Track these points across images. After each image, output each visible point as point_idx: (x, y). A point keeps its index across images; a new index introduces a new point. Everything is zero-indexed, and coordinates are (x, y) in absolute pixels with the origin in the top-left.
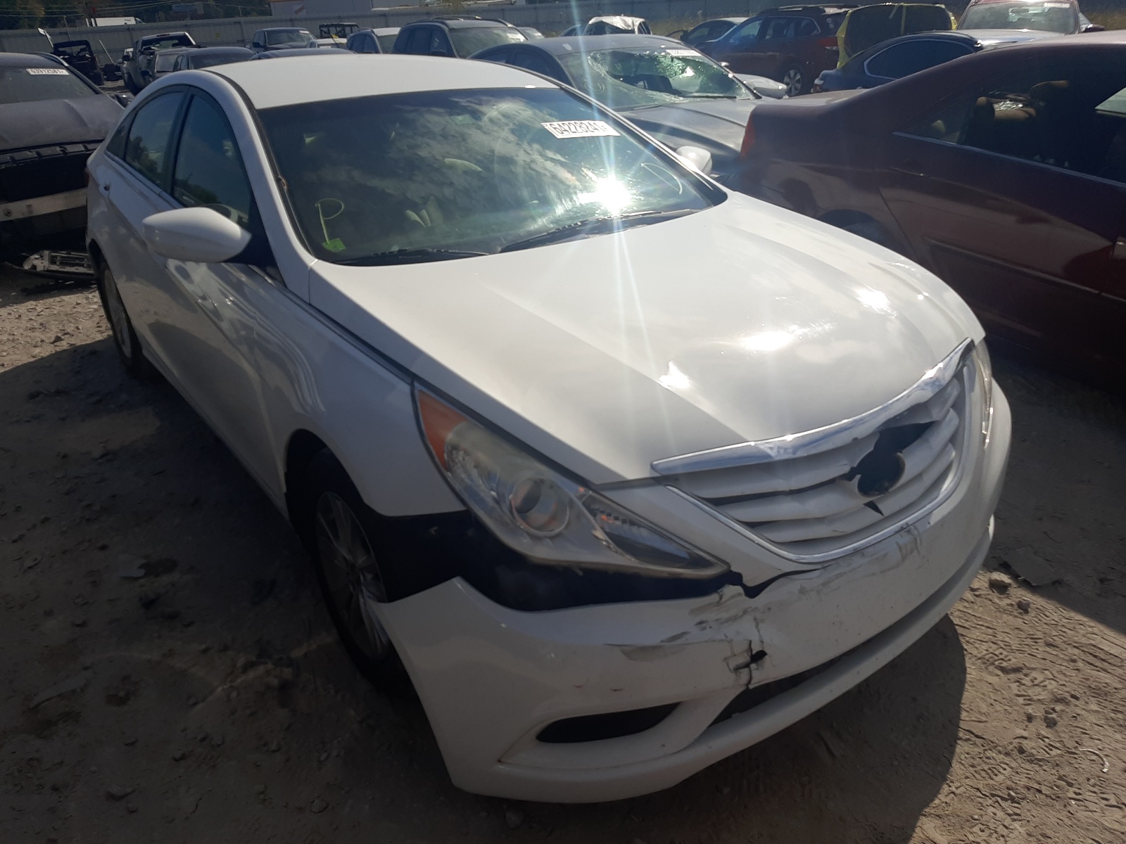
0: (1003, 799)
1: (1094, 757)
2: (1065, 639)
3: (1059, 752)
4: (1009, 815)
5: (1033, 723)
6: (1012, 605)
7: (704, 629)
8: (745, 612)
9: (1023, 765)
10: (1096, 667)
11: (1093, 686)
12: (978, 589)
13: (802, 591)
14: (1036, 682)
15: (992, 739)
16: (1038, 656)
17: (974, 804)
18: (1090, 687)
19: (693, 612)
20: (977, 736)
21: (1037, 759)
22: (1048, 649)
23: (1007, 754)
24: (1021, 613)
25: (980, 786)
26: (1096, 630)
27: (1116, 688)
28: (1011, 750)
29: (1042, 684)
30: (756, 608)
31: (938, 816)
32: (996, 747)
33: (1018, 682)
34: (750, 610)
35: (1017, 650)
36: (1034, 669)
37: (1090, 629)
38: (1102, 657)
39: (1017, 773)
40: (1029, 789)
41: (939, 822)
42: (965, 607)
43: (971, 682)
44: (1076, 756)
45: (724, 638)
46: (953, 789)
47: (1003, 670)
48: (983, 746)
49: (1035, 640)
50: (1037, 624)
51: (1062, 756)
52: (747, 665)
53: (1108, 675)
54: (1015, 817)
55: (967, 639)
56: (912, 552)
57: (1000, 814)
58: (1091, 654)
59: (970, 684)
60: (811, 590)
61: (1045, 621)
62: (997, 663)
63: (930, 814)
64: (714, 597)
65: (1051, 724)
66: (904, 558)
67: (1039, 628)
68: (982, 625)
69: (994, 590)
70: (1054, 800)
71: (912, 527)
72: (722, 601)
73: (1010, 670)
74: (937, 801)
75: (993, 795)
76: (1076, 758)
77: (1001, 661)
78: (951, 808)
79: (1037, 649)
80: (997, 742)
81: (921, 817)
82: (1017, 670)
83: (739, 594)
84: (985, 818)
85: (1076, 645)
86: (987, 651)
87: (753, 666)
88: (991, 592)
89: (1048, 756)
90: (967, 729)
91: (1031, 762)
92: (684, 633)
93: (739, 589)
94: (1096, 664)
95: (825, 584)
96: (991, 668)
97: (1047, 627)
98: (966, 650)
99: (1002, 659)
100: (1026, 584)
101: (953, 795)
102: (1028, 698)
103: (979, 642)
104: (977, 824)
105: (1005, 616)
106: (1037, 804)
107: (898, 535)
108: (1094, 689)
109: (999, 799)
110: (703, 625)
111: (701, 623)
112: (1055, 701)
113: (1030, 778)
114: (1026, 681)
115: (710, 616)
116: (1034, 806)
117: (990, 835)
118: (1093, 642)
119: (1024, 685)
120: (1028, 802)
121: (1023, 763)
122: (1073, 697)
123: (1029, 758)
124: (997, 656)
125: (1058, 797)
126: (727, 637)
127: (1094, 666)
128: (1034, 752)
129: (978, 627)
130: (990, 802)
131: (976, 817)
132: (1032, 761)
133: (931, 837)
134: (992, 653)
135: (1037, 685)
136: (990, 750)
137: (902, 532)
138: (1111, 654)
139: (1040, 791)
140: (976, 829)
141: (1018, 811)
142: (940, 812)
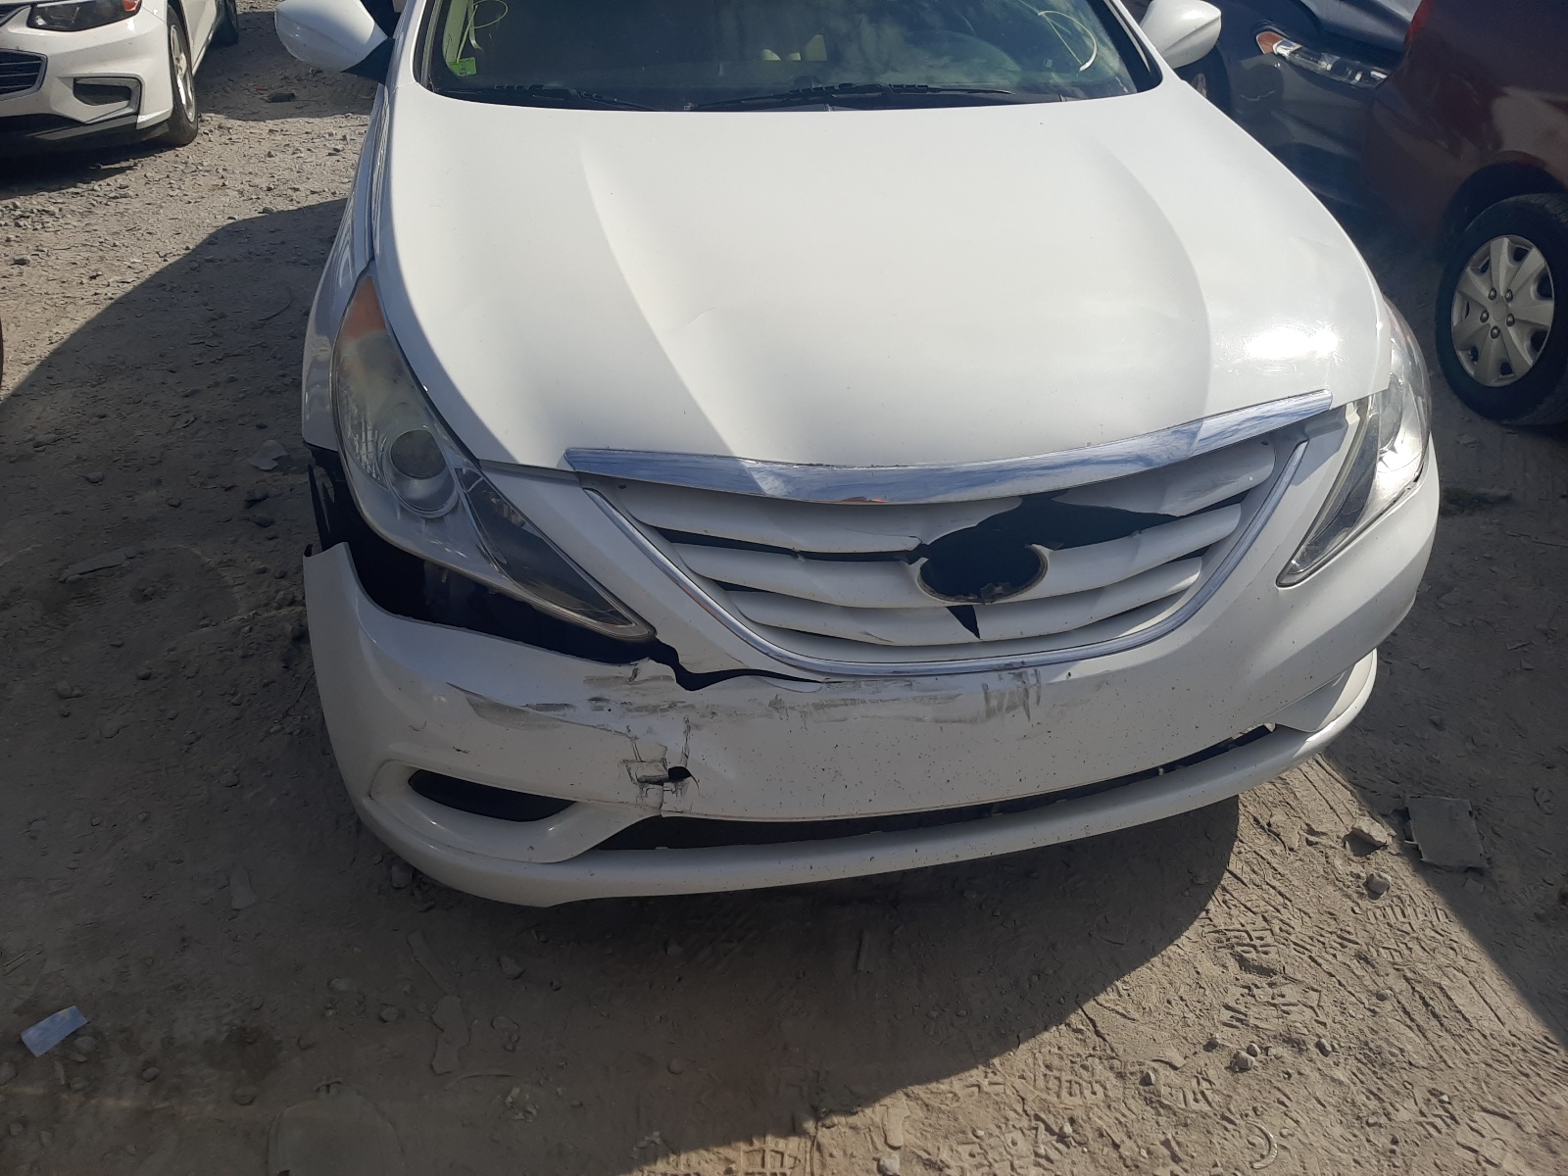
0: (1048, 1129)
1: (1260, 1141)
2: (1398, 960)
3: (1206, 1108)
4: (1037, 1155)
5: (1210, 1054)
6: (1358, 877)
7: (601, 709)
8: (673, 706)
9: (1130, 1101)
10: (1412, 1020)
11: (1372, 1045)
12: (1323, 834)
13: (776, 705)
14: (1279, 1000)
15: (1114, 1045)
16: (1325, 967)
17: (996, 1115)
18: (1366, 1044)
19: (590, 680)
20: (1097, 1033)
21: (1160, 1103)
22: (1354, 964)
23: (1121, 1076)
24: (1361, 895)
25: (1030, 1097)
26: (1471, 968)
27: (1410, 1063)
28: (1132, 1074)
29: (1284, 1008)
30: (692, 706)
31: (927, 1106)
32: (1113, 1058)
33: (1249, 988)
34: (682, 705)
35: (1295, 944)
36: (1294, 981)
37: (1462, 963)
38: (1437, 1010)
39: (1109, 1107)
40: (1101, 1135)
41: (920, 1114)
42: (1273, 852)
43: (1170, 958)
44: (1230, 1126)
45: (625, 731)
46: (985, 1083)
47: (1243, 963)
48: (1094, 1049)
49: (1344, 940)
50: (1373, 920)
51: (1205, 1116)
52: (660, 782)
53: (1418, 1040)
54: (1043, 1161)
55: (1228, 897)
56: (1012, 707)
57: (1024, 1146)
58: (1422, 998)
59: (1166, 960)
60: (792, 708)
61: (1393, 921)
62: (1239, 949)
63: (917, 1098)
64: (625, 671)
65: (1238, 1066)
66: (990, 713)
67: (1369, 927)
68: (1274, 888)
69: (1347, 844)
70: (1127, 1167)
71: (1031, 671)
72: (636, 680)
73: (1254, 967)
74: (944, 1086)
75: (1037, 1118)
76: (1226, 1129)
77: (1252, 949)
78: (955, 1105)
79: (1334, 956)
80: (1121, 1053)
81: (900, 1094)
82: (1265, 971)
83: (668, 678)
84: (992, 1141)
85: (1409, 975)
86: (1243, 926)
87: (669, 785)
88: (1339, 847)
89: (1183, 1106)
90: (1091, 1016)
91: (1149, 1102)
92: (566, 705)
93: (668, 671)
94: (1416, 1017)
95: (818, 707)
96: (1224, 953)
97: (1388, 931)
98: (1207, 912)
99: (1254, 947)
100: (1413, 855)
101: (976, 1089)
102: (1243, 1017)
103: (1243, 908)
104: (974, 1143)
105: (1331, 888)
106: (1094, 1161)
107: (995, 675)
108: (1370, 1049)
109: (1042, 1126)
110: (599, 704)
111: (596, 699)
112: (1284, 1041)
113: (1120, 1123)
114: (1262, 994)
115: (616, 694)
116: (1089, 1160)
117: (979, 1166)
118: (1445, 983)
119: (1254, 996)
120: (1083, 1152)
121: (1133, 1097)
122: (1320, 1046)
123: (1148, 1096)
124: (1251, 940)
125: (1137, 1167)
126: (629, 731)
127: (1410, 1017)
128: (1164, 1091)
129: (1265, 887)
130: (1025, 1123)
131: (981, 1133)
132: (1152, 1102)
133: (887, 1128)
134: (1247, 932)
135: (1275, 1005)
136: (1100, 1058)
137: (1004, 674)
138: (1459, 1012)
139: (1116, 1146)
140: (964, 1150)
141: (1054, 1155)
142: (934, 1102)
